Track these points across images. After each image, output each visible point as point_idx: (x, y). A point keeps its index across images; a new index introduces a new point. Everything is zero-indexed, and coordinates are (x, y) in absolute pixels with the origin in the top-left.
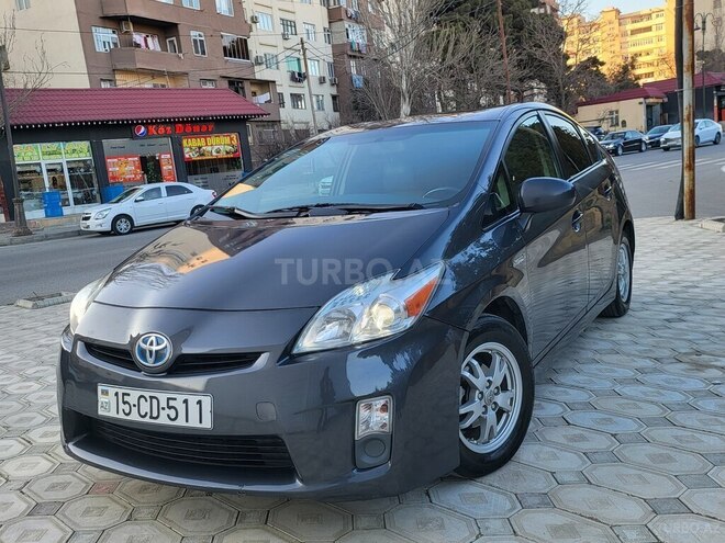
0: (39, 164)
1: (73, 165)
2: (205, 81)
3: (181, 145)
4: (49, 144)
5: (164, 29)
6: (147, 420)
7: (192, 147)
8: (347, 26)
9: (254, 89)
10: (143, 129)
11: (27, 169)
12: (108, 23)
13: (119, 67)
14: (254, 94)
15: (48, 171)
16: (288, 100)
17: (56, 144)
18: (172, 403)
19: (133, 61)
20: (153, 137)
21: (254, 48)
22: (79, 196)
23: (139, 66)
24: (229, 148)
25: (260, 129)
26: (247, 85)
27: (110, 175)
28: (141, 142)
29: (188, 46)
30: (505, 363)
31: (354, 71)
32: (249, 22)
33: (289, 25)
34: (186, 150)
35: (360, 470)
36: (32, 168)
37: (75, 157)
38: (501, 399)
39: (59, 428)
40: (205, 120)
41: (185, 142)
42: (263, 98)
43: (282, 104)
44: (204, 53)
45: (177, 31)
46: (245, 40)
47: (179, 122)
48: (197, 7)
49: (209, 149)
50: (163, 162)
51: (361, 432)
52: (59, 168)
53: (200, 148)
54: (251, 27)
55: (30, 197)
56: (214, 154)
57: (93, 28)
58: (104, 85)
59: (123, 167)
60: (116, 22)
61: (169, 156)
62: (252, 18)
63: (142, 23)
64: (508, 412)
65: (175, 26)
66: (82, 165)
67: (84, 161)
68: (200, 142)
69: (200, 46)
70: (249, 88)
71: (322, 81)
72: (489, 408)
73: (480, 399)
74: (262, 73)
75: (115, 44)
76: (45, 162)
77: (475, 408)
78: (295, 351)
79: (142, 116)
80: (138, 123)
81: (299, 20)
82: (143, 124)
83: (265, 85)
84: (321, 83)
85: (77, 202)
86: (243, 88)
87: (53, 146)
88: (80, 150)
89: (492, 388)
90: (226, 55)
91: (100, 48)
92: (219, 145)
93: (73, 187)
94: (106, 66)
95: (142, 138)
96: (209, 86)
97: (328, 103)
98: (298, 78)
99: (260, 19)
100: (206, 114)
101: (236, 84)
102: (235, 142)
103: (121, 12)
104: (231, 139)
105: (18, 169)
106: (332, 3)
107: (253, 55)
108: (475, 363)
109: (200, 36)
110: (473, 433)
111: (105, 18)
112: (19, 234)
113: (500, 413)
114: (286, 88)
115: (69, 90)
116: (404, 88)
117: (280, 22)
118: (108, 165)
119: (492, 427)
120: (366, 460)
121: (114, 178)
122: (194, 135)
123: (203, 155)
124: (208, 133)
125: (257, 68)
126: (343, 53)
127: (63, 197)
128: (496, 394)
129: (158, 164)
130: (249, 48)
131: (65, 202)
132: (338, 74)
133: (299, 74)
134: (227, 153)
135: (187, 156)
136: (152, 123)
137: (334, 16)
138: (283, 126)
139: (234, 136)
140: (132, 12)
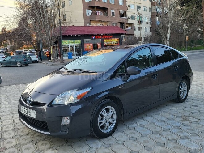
0: (68, 45)
1: (76, 46)
2: (113, 23)
3: (103, 41)
4: (71, 40)
5: (104, 10)
6: (27, 114)
7: (106, 42)
8: (156, 7)
9: (127, 25)
10: (94, 37)
11: (66, 46)
12: (90, 9)
13: (92, 20)
14: (127, 27)
15: (70, 47)
16: (137, 29)
17: (73, 40)
18: (30, 112)
19: (95, 18)
20: (97, 39)
21: (128, 14)
22: (77, 54)
23: (97, 19)
24: (116, 42)
25: (128, 37)
26: (125, 24)
27: (85, 48)
28: (93, 40)
29: (110, 14)
30: (113, 111)
31: (157, 20)
32: (128, 7)
33: (139, 7)
34: (105, 43)
35: (62, 132)
36: (67, 46)
37: (77, 44)
38: (111, 120)
39: (18, 114)
40: (110, 35)
41: (104, 40)
42: (130, 28)
43: (135, 30)
44: (114, 16)
45: (108, 10)
46: (126, 12)
47: (103, 35)
48: (113, 3)
49: (111, 42)
50: (98, 46)
51: (63, 123)
52: (73, 46)
53: (108, 42)
54: (128, 8)
55: (66, 53)
56: (112, 44)
57: (86, 10)
58: (88, 25)
59: (88, 46)
60: (92, 8)
61: (100, 44)
62: (129, 6)
63: (98, 8)
64: (112, 124)
65: (107, 9)
66: (78, 46)
67: (79, 45)
68: (109, 40)
69: (113, 14)
70: (125, 25)
71: (147, 23)
72: (107, 122)
73: (105, 120)
74: (130, 21)
75: (91, 14)
76: (70, 44)
77: (104, 121)
78: (52, 104)
79: (94, 33)
80: (93, 35)
81: (142, 5)
82: (94, 35)
83: (130, 24)
84: (147, 24)
85: (77, 55)
86: (124, 25)
87: (72, 41)
88: (78, 42)
89: (109, 117)
90: (120, 16)
91: (88, 15)
92: (114, 41)
93: (76, 51)
94: (88, 20)
95: (94, 39)
96: (114, 25)
97: (149, 29)
98: (140, 22)
99: (131, 6)
100: (111, 33)
101: (122, 24)
102: (118, 41)
103: (93, 5)
104: (117, 40)
105: (63, 46)
106: (153, 0)
107: (128, 16)
108: (105, 111)
109: (114, 11)
110: (103, 127)
111: (90, 7)
112: (61, 63)
113: (110, 124)
114: (136, 25)
115: (77, 26)
116: (169, 26)
117: (136, 6)
118: (85, 46)
119: (107, 127)
120: (63, 130)
121: (86, 49)
122: (107, 38)
123: (109, 44)
124: (111, 38)
125: (128, 19)
126: (155, 15)
127: (73, 53)
128: (110, 119)
129: (97, 46)
130: (127, 14)
131: (73, 55)
132: (152, 21)
133: (141, 21)
134: (116, 44)
135: (105, 44)
136: (96, 35)
137: (153, 4)
138: (134, 36)
139: (118, 39)
140: (96, 5)
